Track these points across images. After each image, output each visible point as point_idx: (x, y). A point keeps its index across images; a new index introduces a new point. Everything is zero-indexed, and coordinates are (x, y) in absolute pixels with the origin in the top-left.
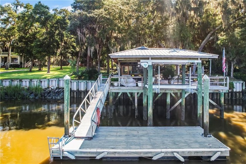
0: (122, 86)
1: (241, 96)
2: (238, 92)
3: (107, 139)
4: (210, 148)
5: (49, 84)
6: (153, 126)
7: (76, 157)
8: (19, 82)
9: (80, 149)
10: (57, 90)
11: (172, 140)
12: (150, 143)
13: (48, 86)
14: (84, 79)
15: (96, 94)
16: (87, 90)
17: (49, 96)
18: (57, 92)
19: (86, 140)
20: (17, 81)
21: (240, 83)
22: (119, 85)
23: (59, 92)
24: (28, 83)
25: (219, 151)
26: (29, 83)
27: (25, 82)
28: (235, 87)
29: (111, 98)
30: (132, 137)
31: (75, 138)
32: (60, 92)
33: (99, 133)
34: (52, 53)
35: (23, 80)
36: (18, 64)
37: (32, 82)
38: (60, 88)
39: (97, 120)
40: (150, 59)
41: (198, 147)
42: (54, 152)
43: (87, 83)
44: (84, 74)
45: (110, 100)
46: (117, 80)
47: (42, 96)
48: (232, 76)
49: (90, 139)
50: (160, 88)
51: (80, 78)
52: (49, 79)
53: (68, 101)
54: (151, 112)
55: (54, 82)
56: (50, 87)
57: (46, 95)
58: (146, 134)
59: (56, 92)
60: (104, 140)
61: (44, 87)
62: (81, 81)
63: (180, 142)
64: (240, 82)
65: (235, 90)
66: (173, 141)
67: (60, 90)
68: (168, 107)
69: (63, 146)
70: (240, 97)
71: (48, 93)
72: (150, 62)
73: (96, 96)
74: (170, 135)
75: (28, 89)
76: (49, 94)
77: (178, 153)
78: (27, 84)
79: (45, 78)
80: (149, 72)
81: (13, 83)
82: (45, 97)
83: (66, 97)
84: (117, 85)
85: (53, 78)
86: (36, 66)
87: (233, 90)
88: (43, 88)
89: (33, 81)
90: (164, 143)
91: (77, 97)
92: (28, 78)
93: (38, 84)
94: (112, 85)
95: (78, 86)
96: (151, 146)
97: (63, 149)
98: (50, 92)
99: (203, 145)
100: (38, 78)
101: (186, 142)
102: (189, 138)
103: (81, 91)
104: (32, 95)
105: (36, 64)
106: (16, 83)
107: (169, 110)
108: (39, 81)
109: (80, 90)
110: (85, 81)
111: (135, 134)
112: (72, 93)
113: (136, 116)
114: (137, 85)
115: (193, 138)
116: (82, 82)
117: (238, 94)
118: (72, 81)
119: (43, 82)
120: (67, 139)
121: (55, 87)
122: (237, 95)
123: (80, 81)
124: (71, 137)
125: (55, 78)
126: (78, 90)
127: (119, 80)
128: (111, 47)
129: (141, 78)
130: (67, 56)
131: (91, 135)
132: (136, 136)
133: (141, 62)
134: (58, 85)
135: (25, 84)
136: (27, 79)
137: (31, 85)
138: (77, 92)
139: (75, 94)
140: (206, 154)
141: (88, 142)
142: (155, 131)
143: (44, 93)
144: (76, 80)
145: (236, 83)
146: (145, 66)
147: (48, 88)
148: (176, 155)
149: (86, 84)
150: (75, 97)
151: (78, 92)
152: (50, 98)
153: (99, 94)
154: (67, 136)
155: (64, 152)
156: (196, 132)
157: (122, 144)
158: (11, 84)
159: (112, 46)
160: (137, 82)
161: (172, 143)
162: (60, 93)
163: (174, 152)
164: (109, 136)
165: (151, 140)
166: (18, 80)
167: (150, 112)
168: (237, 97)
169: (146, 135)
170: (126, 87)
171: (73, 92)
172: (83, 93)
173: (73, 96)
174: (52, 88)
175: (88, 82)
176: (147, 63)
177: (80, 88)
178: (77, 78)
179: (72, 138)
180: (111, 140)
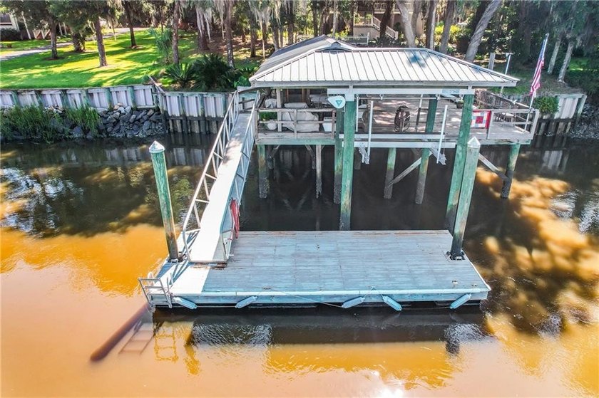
0: (285, 130)
1: (568, 130)
2: (563, 120)
3: (255, 264)
4: (454, 287)
5: (111, 101)
6: (352, 229)
7: (197, 304)
8: (35, 97)
9: (204, 291)
10: (134, 116)
11: (384, 267)
12: (340, 276)
13: (110, 106)
14: (195, 89)
15: (228, 149)
16: (206, 116)
17: (118, 131)
18: (135, 120)
19: (213, 268)
20: (32, 95)
21: (574, 99)
22: (280, 129)
23: (139, 120)
24: (58, 98)
25: (469, 294)
26: (62, 98)
27: (49, 96)
28: (560, 109)
29: (262, 156)
30: (306, 260)
31: (191, 263)
32: (142, 121)
33: (239, 249)
34: (102, 11)
35: (44, 93)
36: (13, 30)
37: (69, 96)
38: (139, 110)
39: (232, 222)
40: (351, 87)
41: (431, 285)
42: (155, 298)
43: (203, 99)
44: (194, 75)
45: (259, 161)
46: (273, 116)
47: (100, 132)
48: (560, 77)
49: (222, 265)
50: (372, 147)
51: (184, 84)
52: (109, 89)
53: (166, 197)
54: (347, 203)
55: (123, 95)
56: (116, 107)
57: (109, 129)
58: (334, 251)
59: (131, 120)
60: (250, 269)
61: (101, 107)
62: (189, 93)
63: (400, 274)
64: (574, 95)
65: (556, 116)
66: (387, 270)
67: (140, 116)
68: (390, 176)
69: (170, 286)
70: (565, 131)
71: (115, 125)
72: (350, 95)
73: (228, 155)
74: (381, 254)
75: (63, 115)
76: (117, 128)
77: (390, 296)
78: (56, 101)
79: (99, 85)
80: (348, 119)
81: (21, 98)
82: (107, 133)
83: (160, 188)
84: (275, 128)
85: (119, 84)
86: (63, 32)
87: (552, 116)
88: (100, 110)
89: (70, 94)
90: (366, 276)
91: (183, 132)
92: (56, 87)
93: (84, 101)
94: (262, 129)
95: (183, 106)
96: (340, 282)
97: (171, 291)
98: (118, 121)
99: (443, 279)
100: (81, 86)
101: (410, 273)
102: (418, 263)
103: (190, 118)
104: (76, 129)
105: (63, 28)
106: (28, 100)
107: (390, 181)
108: (84, 94)
109: (188, 115)
110: (197, 94)
111: (312, 251)
112: (170, 122)
113: (317, 193)
114: (321, 128)
115: (427, 263)
116: (191, 95)
117: (561, 124)
118: (167, 94)
119: (96, 96)
120: (177, 267)
121: (128, 109)
122: (559, 127)
123: (186, 94)
124: (184, 261)
125: (124, 83)
126: (184, 115)
127: (279, 118)
128: (257, 8)
129: (332, 112)
130: (144, 10)
131: (223, 257)
132: (314, 257)
133: (328, 93)
134: (134, 102)
135: (53, 101)
136: (52, 87)
137: (67, 103)
138: (181, 121)
139: (178, 125)
140: (444, 297)
141: (218, 272)
142: (353, 243)
143: (104, 124)
144: (175, 90)
145: (565, 99)
146: (339, 105)
147: (112, 110)
148: (386, 299)
149: (202, 101)
150: (179, 130)
151: (184, 121)
152: (121, 135)
153: (234, 146)
154: (175, 261)
155: (174, 298)
156: (437, 244)
157: (285, 277)
158: (19, 103)
159: (260, 6)
160: (321, 122)
161: (382, 274)
162: (143, 123)
163: (384, 295)
164: (259, 257)
165: (343, 267)
166: (33, 93)
167: (345, 204)
168: (558, 132)
169: (333, 254)
170: (295, 132)
171: (172, 120)
172: (196, 122)
173: (174, 130)
174: (120, 112)
175: (205, 96)
176: (343, 95)
177: (189, 111)
178: (177, 85)
179: (186, 264)
180: (265, 268)
